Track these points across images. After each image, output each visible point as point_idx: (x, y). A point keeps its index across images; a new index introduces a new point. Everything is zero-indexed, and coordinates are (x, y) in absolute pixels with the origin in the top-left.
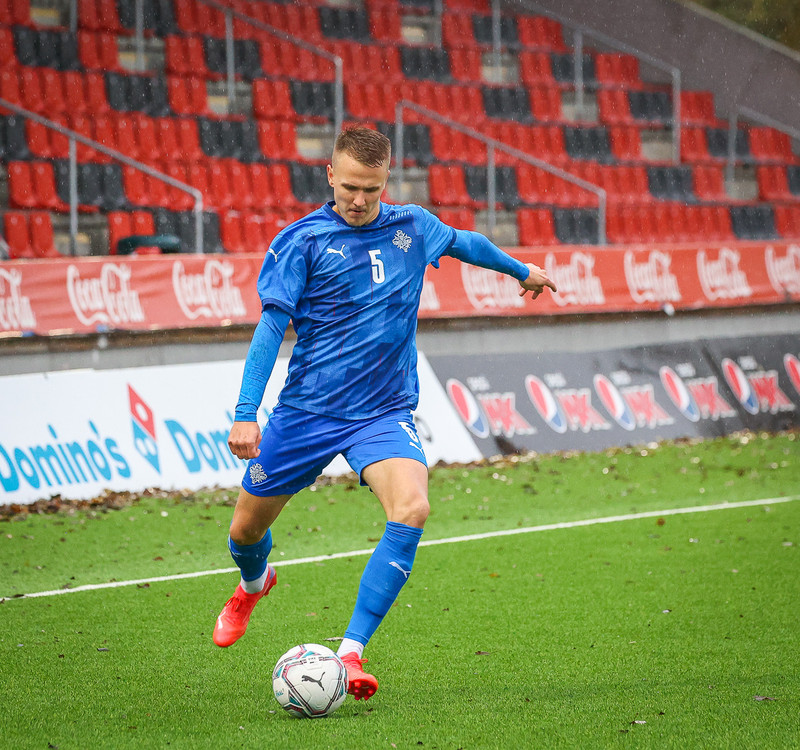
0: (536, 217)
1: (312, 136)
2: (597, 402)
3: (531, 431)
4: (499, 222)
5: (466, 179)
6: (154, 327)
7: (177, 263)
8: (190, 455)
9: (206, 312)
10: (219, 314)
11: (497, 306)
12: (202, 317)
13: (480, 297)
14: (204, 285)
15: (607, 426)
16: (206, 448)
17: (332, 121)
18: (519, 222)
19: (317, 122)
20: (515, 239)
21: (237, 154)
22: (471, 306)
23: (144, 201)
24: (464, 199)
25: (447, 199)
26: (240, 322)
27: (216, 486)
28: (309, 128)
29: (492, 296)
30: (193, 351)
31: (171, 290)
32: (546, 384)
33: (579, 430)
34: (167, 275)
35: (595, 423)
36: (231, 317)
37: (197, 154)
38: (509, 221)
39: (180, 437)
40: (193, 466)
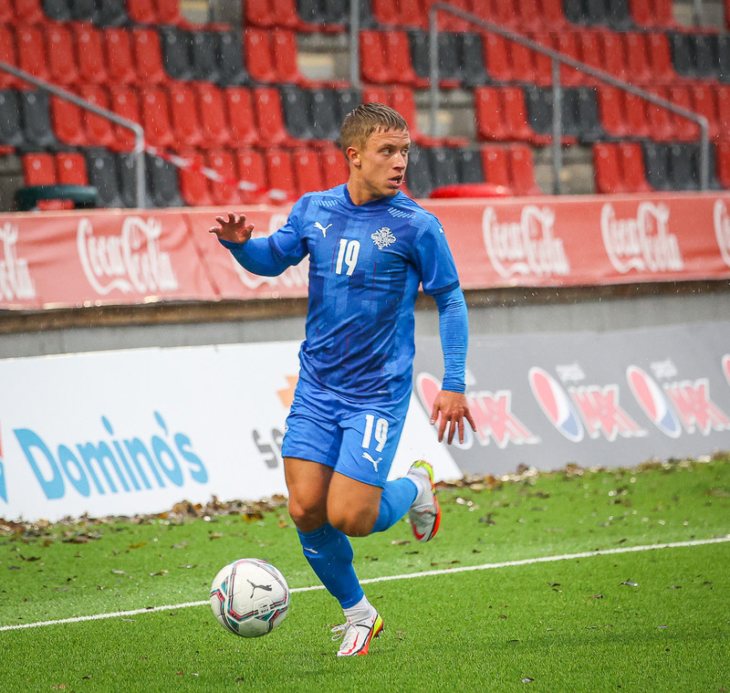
0: (619, 155)
1: (319, 51)
2: (627, 401)
3: (533, 440)
4: (566, 162)
5: (528, 106)
6: (49, 306)
7: (84, 221)
8: (48, 475)
9: (123, 286)
10: (142, 288)
11: (533, 274)
12: (116, 291)
13: (507, 262)
14: (121, 249)
15: (641, 433)
16: (71, 466)
17: (347, 29)
18: (594, 161)
19: (327, 32)
20: (590, 185)
21: (214, 77)
22: (495, 274)
23: (79, 139)
24: (525, 132)
25: (500, 132)
26: (170, 297)
27: (84, 517)
28: (317, 40)
29: (525, 260)
30: (105, 335)
31: (75, 257)
32: (557, 378)
33: (602, 437)
34: (72, 236)
35: (625, 428)
36: (158, 291)
37: (159, 76)
38: (583, 161)
39: (35, 451)
40: (53, 490)
